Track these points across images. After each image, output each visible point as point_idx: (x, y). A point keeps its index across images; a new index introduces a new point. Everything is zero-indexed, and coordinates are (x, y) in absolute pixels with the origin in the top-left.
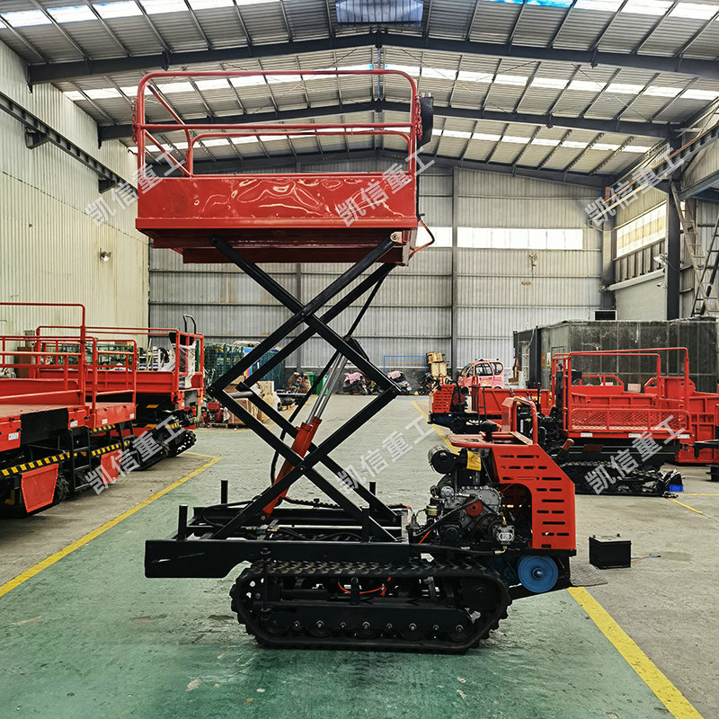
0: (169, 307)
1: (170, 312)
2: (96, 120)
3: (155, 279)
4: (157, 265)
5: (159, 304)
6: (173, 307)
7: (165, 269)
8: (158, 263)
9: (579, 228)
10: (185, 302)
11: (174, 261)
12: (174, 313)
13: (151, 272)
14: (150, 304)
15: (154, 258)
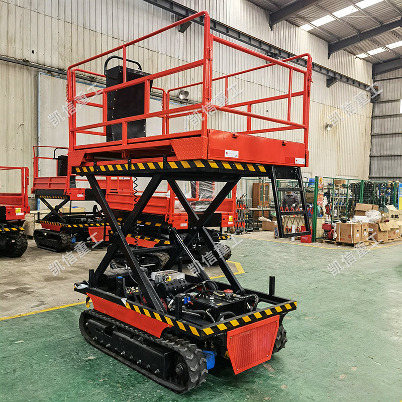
0: (385, 158)
1: (385, 162)
2: (326, 41)
3: (375, 140)
4: (377, 131)
5: (378, 157)
6: (388, 158)
7: (383, 133)
8: (378, 129)
10: (396, 154)
11: (389, 127)
12: (387, 162)
13: (372, 136)
14: (370, 157)
15: (375, 126)
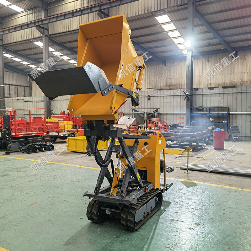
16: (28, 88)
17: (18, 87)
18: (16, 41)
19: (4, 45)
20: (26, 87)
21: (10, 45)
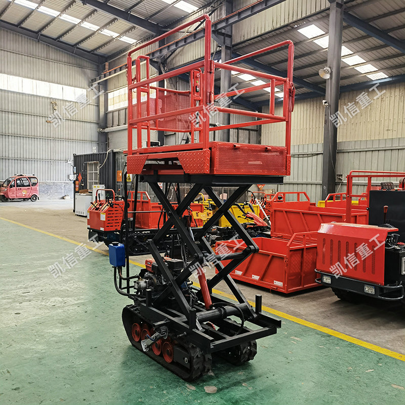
9: (84, 88)
16: (255, 132)
17: (240, 131)
18: (259, 33)
19: (234, 46)
20: (251, 132)
21: (247, 43)
